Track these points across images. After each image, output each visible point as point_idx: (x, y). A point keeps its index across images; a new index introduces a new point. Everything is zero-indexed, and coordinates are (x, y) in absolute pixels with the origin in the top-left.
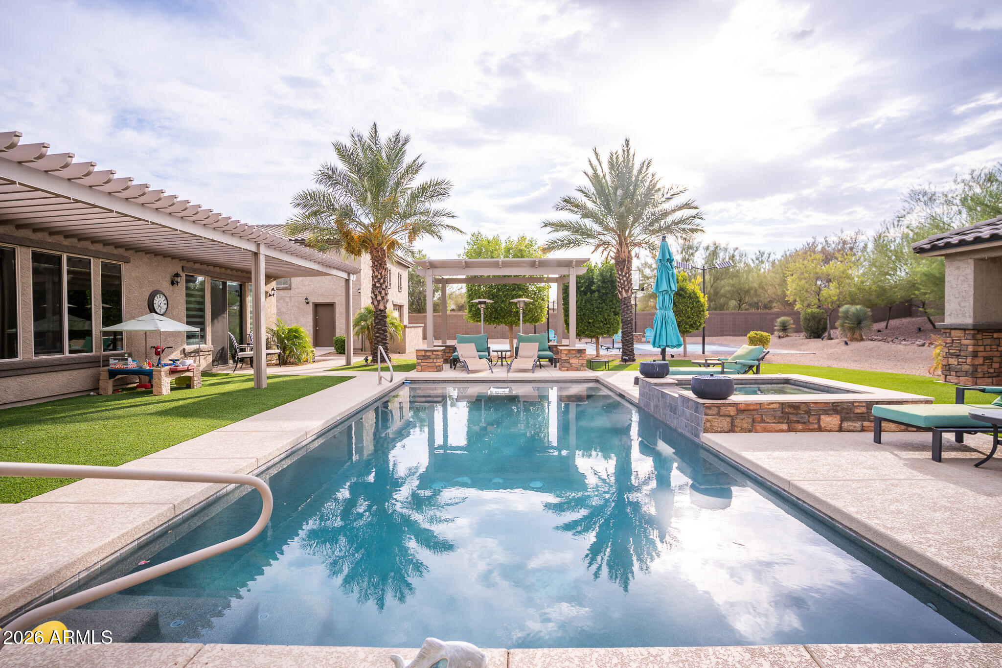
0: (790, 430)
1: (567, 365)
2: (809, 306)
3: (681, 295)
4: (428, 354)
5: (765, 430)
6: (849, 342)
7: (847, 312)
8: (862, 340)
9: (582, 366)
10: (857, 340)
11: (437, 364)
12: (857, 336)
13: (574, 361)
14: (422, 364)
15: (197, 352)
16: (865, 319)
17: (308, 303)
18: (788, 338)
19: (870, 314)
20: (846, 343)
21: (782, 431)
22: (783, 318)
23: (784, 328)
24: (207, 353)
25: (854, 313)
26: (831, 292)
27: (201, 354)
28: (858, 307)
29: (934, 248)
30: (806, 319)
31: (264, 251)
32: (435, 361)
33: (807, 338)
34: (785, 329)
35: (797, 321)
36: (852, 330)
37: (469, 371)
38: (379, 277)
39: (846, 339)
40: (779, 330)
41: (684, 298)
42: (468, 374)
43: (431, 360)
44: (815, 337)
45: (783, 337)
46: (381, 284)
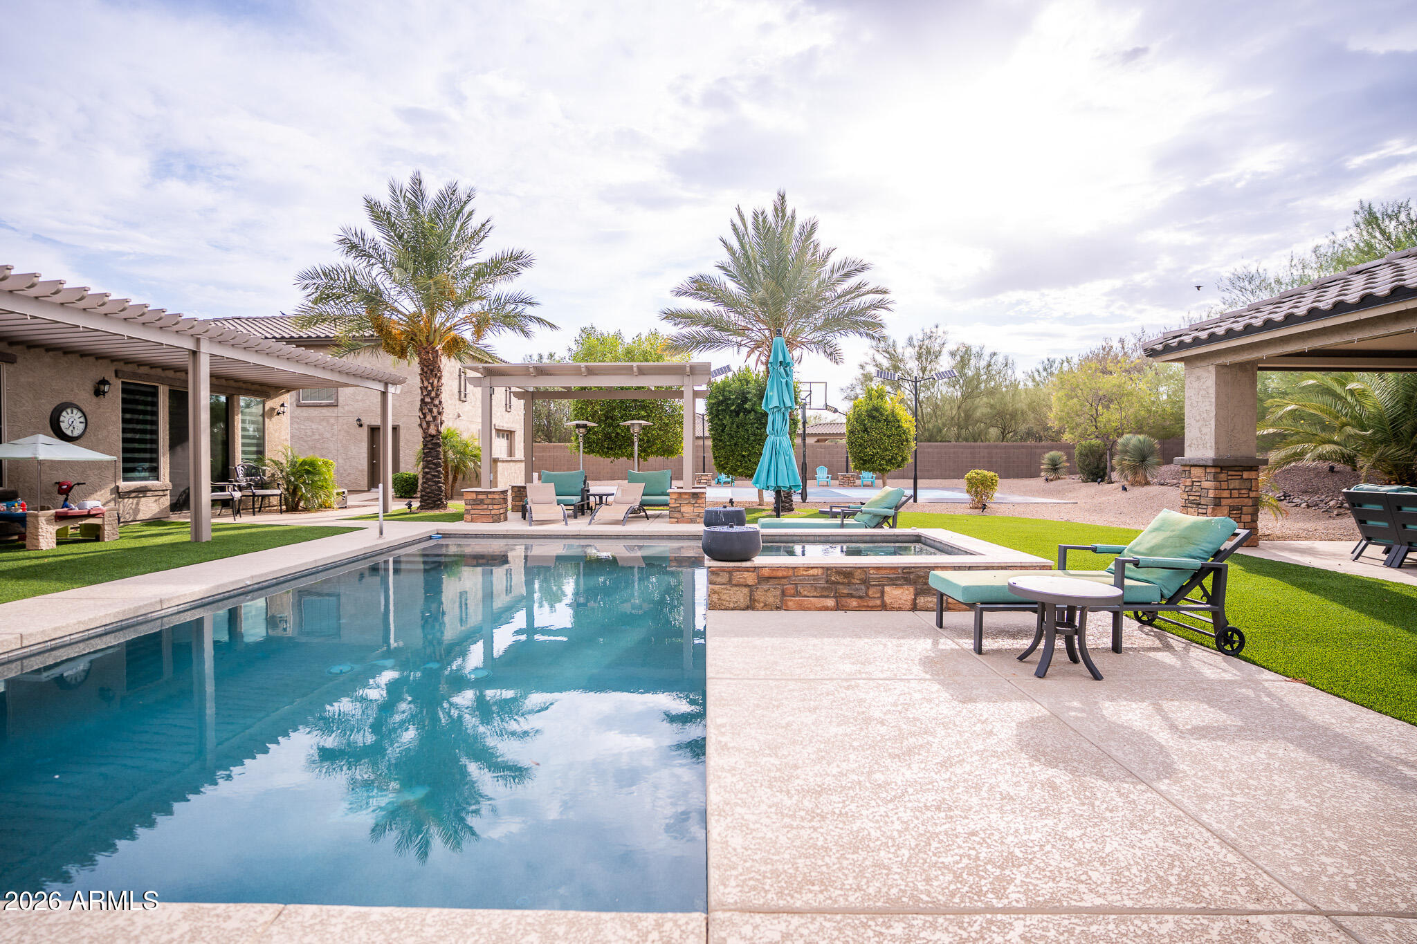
0: (838, 608)
1: (676, 515)
2: (1082, 436)
3: (874, 418)
4: (480, 497)
5: (801, 608)
6: (1128, 488)
7: (1125, 445)
8: (1147, 483)
9: (698, 516)
10: (1140, 484)
11: (493, 512)
12: (1140, 478)
13: (686, 509)
14: (472, 512)
15: (142, 492)
16: (1152, 453)
17: (361, 425)
18: (1058, 482)
19: (1157, 446)
20: (1125, 489)
21: (826, 609)
22: (1053, 453)
23: (1055, 467)
24: (161, 493)
25: (1135, 446)
26: (1111, 417)
27: (149, 494)
28: (1141, 437)
29: (1167, 349)
30: (1081, 454)
31: (206, 349)
32: (490, 507)
33: (1083, 481)
34: (1057, 469)
35: (1070, 457)
36: (1134, 469)
37: (532, 522)
38: (430, 388)
39: (1126, 483)
40: (1047, 470)
41: (879, 421)
42: (531, 525)
43: (486, 506)
44: (1094, 481)
45: (1052, 480)
46: (432, 399)
